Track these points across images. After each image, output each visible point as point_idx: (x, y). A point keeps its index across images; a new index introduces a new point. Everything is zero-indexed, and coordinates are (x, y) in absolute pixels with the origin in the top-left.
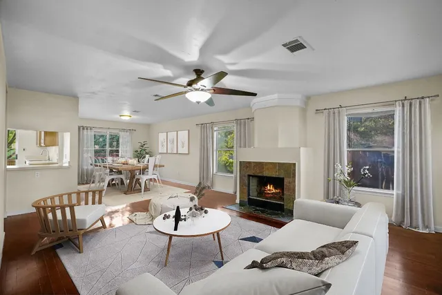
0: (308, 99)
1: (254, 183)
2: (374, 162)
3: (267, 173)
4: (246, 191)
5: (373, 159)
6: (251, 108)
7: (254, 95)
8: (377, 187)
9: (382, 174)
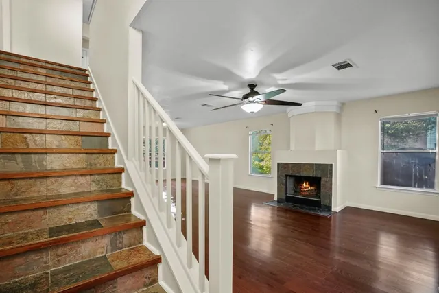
0: (342, 105)
1: (290, 182)
2: (408, 163)
3: (304, 174)
4: (284, 189)
5: (407, 161)
6: (287, 115)
7: (300, 105)
8: (410, 186)
9: (415, 176)
